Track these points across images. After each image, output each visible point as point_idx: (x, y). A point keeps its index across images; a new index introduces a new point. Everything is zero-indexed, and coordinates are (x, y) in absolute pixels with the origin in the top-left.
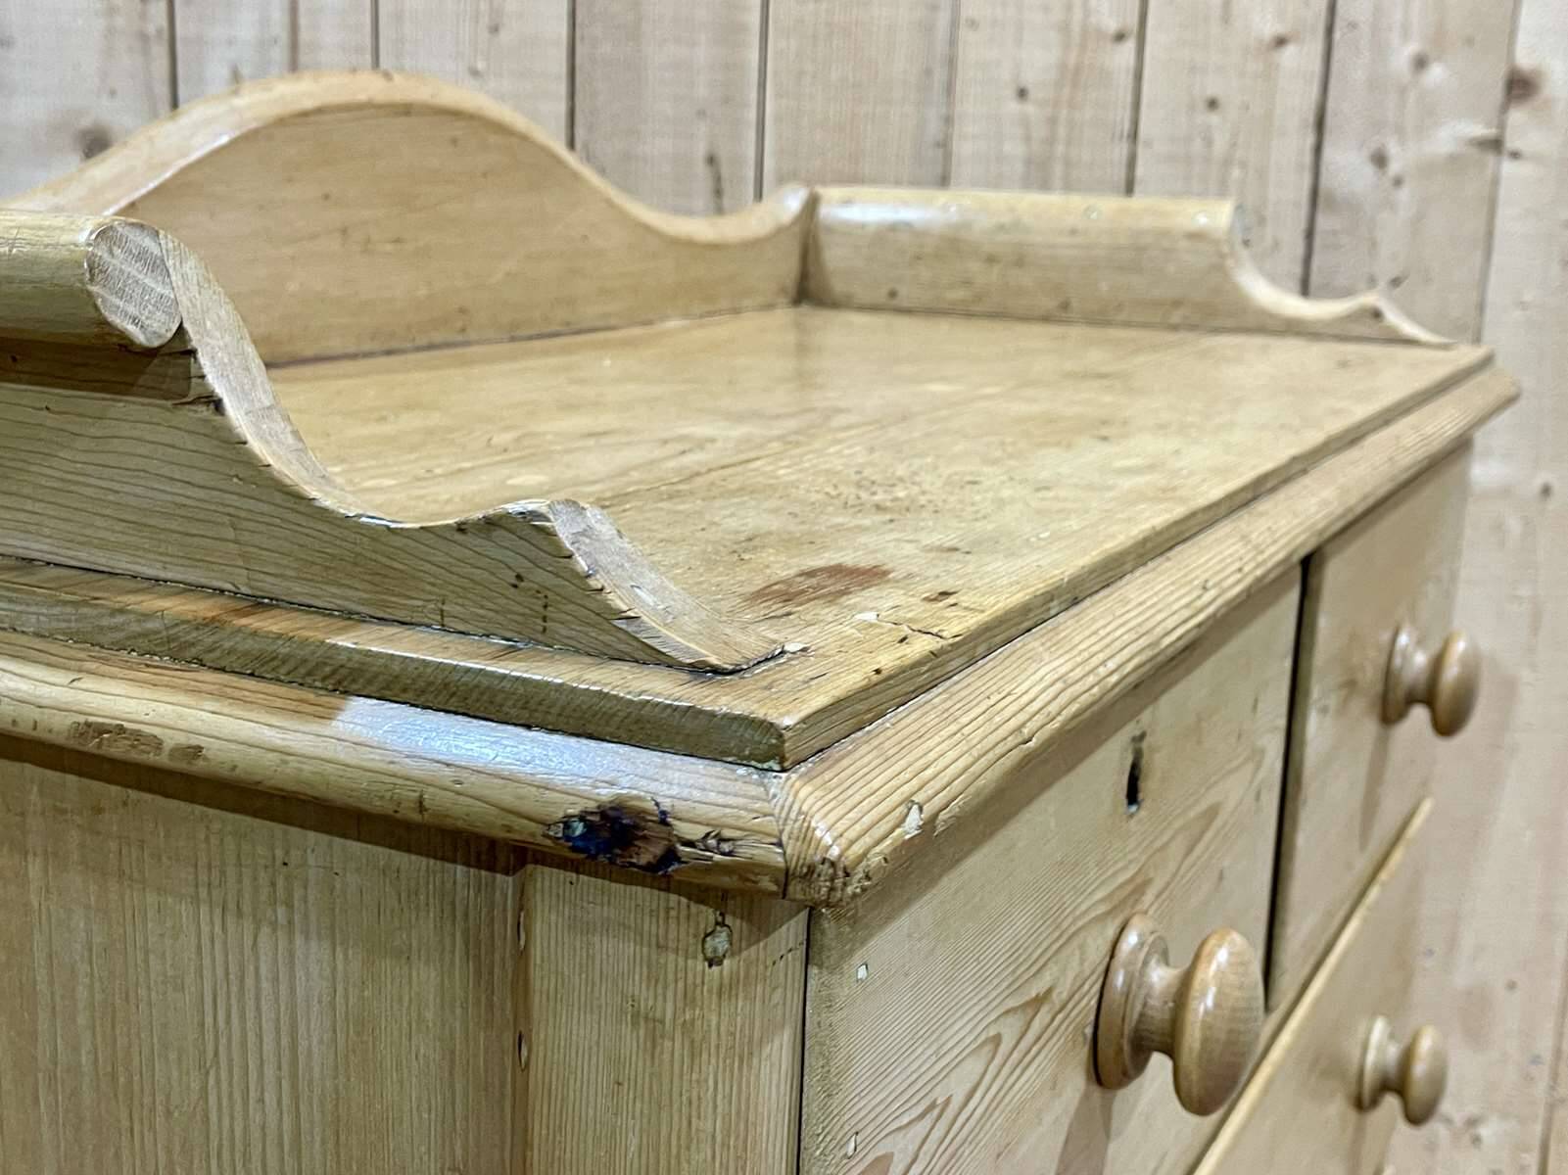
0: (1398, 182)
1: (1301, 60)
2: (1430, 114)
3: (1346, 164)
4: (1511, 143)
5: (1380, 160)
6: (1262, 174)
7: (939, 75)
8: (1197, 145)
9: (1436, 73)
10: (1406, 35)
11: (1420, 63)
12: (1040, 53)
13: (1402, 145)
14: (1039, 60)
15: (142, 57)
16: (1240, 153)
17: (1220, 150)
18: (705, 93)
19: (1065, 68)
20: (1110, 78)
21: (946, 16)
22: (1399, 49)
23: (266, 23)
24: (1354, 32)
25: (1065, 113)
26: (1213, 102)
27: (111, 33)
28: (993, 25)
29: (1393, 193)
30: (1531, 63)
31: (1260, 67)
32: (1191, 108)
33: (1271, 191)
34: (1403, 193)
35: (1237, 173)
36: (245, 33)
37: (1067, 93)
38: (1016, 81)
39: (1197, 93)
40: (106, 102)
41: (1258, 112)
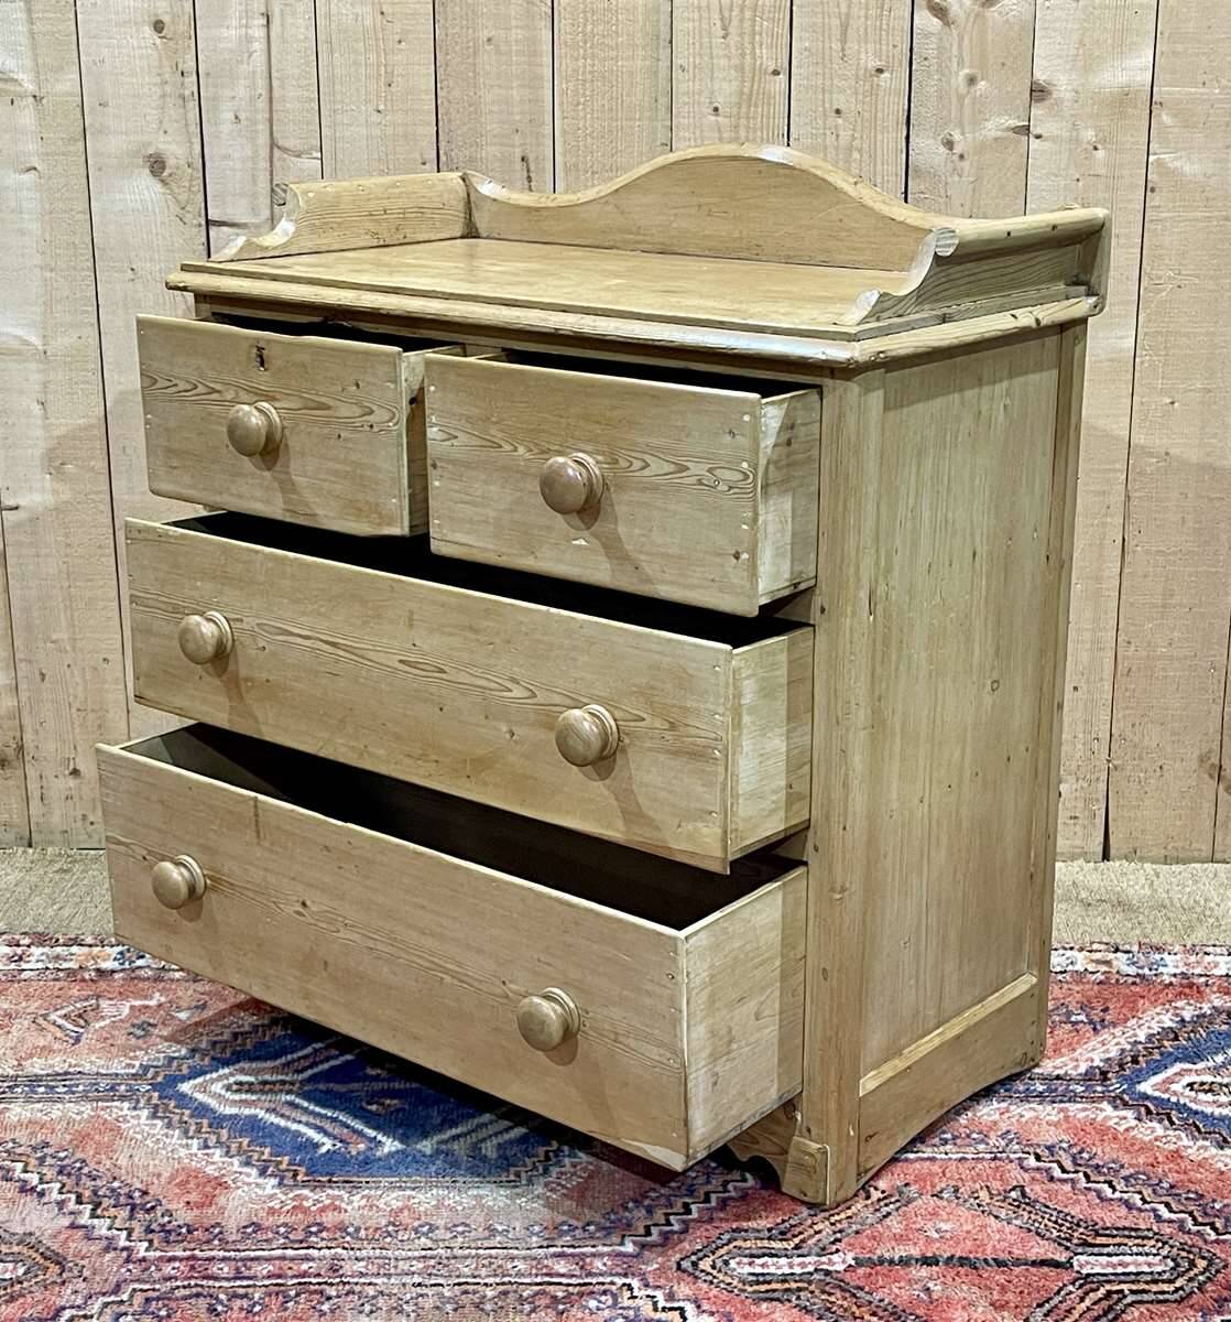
0: (962, 157)
1: (893, 81)
2: (980, 115)
3: (927, 147)
4: (1035, 130)
5: (949, 144)
6: (873, 157)
7: (664, 101)
8: (830, 140)
9: (982, 85)
10: (961, 63)
11: (972, 80)
12: (725, 85)
13: (963, 134)
14: (725, 90)
15: (182, 111)
16: (857, 143)
17: (843, 142)
18: (518, 118)
19: (742, 93)
20: (769, 98)
21: (664, 64)
22: (957, 73)
23: (253, 86)
24: (926, 63)
25: (743, 121)
26: (838, 111)
27: (163, 96)
28: (695, 67)
29: (959, 164)
30: (1044, 78)
31: (867, 87)
32: (825, 115)
33: (879, 167)
34: (966, 164)
35: (856, 155)
36: (242, 92)
37: (744, 110)
38: (711, 103)
39: (827, 105)
40: (162, 138)
41: (867, 115)
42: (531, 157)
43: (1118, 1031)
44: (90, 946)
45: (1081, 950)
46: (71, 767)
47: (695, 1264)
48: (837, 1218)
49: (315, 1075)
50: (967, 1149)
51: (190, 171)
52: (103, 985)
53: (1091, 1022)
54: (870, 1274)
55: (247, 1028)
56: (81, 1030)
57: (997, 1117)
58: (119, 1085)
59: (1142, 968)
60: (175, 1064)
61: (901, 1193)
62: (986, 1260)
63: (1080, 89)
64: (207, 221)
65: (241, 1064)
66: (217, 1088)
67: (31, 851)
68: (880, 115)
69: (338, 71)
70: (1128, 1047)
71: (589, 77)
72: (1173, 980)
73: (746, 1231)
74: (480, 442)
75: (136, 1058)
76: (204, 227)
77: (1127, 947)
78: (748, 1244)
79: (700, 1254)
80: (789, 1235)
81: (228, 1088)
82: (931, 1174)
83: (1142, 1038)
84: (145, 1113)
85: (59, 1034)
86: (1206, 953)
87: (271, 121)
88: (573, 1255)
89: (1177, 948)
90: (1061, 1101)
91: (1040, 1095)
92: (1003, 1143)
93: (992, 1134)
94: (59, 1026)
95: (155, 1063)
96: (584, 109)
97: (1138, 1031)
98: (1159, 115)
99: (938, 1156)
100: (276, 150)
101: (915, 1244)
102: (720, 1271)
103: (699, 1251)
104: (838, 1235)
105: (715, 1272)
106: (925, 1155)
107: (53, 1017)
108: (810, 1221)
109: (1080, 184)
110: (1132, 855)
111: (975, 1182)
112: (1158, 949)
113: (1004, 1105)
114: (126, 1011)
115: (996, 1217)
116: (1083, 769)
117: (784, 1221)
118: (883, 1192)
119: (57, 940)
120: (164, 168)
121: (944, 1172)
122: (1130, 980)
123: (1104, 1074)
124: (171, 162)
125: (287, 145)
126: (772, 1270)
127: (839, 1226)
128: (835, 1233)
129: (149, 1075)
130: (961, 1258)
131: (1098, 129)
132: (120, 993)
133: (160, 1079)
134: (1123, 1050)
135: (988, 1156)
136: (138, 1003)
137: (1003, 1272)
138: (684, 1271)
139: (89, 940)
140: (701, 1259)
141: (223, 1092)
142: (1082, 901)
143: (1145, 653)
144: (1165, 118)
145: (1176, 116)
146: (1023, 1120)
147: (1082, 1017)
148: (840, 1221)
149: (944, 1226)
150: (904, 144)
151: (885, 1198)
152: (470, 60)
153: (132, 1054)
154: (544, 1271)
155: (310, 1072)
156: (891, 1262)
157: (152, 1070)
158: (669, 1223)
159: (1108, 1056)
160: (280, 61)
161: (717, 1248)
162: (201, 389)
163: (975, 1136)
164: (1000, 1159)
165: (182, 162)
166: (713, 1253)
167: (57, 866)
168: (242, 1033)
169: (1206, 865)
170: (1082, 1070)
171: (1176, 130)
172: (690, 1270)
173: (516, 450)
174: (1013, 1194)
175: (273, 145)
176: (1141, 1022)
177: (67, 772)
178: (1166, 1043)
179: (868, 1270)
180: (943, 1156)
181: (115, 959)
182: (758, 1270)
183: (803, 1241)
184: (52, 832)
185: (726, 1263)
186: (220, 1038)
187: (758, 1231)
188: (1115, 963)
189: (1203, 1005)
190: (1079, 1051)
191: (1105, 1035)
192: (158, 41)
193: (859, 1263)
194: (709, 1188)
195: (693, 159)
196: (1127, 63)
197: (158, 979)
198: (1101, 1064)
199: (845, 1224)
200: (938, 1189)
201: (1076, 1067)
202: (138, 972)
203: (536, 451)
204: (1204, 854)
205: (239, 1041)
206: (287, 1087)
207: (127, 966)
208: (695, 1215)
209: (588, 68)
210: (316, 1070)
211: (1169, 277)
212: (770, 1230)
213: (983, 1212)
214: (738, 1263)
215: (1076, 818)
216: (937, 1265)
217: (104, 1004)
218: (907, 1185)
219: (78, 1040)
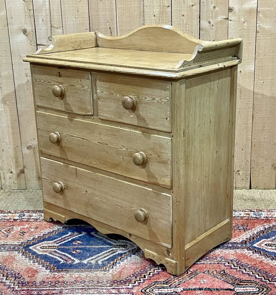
0: (213, 25)
1: (196, 8)
2: (216, 15)
3: (204, 24)
4: (230, 19)
5: (210, 23)
6: (192, 26)
7: (142, 14)
8: (181, 22)
9: (217, 8)
10: (212, 3)
11: (214, 7)
12: (156, 10)
13: (213, 20)
14: (156, 11)
15: (30, 19)
16: (188, 23)
17: (184, 23)
18: (108, 19)
19: (160, 11)
20: (167, 13)
21: (142, 5)
22: (211, 6)
23: (46, 13)
24: (204, 3)
25: (161, 18)
26: (183, 15)
27: (26, 15)
28: (149, 6)
29: (212, 27)
30: (232, 6)
31: (190, 9)
32: (180, 16)
33: (193, 28)
34: (214, 27)
35: (188, 26)
36: (44, 14)
37: (161, 15)
38: (153, 14)
39: (181, 14)
40: (25, 25)
41: (190, 16)
42: (111, 28)
43: (250, 231)
44: (13, 213)
45: (243, 211)
46: (10, 171)
47: (145, 291)
48: (180, 278)
49: (61, 244)
50: (212, 261)
51: (32, 33)
52: (15, 223)
53: (244, 229)
54: (186, 293)
55: (47, 233)
56: (8, 234)
57: (219, 253)
58: (16, 247)
59: (257, 215)
60: (29, 242)
61: (195, 272)
62: (214, 289)
63: (240, 9)
64: (37, 44)
65: (45, 242)
66: (38, 248)
67: (2, 190)
68: (193, 16)
69: (66, 8)
70: (252, 235)
71: (124, 9)
72: (264, 218)
73: (158, 282)
74: (109, 93)
75: (20, 240)
76: (36, 46)
77: (254, 210)
78: (158, 285)
79: (147, 288)
80: (168, 283)
81: (41, 248)
82: (203, 267)
83: (255, 233)
84: (21, 254)
85: (3, 235)
86: (272, 212)
87: (51, 21)
88: (117, 289)
89: (265, 210)
90: (235, 249)
91: (230, 247)
92: (221, 259)
93: (218, 257)
94: (4, 233)
95: (25, 242)
96: (123, 16)
97: (255, 231)
98: (259, 14)
99: (205, 263)
100: (52, 28)
101: (198, 285)
102: (151, 292)
103: (147, 287)
104: (180, 283)
105: (150, 292)
106: (202, 263)
107: (2, 231)
108: (173, 280)
109: (241, 31)
110: (256, 188)
111: (213, 269)
112: (261, 211)
113: (221, 250)
114: (19, 229)
115: (217, 278)
116: (245, 168)
117: (167, 279)
118: (191, 272)
119: (5, 212)
120: (26, 32)
121: (206, 267)
122: (254, 218)
123: (246, 242)
124: (28, 31)
125: (54, 26)
126: (163, 292)
127: (180, 281)
128: (179, 282)
129: (23, 245)
130: (208, 288)
131: (245, 18)
132: (18, 225)
133: (25, 246)
134: (251, 236)
135: (217, 263)
136: (22, 227)
137: (218, 292)
138: (143, 292)
139: (13, 212)
140: (147, 289)
141: (39, 249)
142: (244, 199)
143: (258, 141)
144: (260, 15)
145: (263, 14)
146: (226, 253)
147: (242, 228)
148: (180, 279)
149: (205, 280)
150: (199, 23)
151: (192, 273)
152: (97, 5)
153: (19, 240)
154: (110, 292)
155: (60, 244)
156: (192, 289)
157: (24, 243)
158: (140, 280)
159: (247, 237)
160: (52, 7)
161: (151, 286)
162: (47, 82)
163: (214, 258)
164: (220, 263)
165: (30, 31)
166: (150, 288)
167: (7, 194)
168: (45, 234)
169: (274, 190)
170: (241, 241)
171: (263, 18)
172: (144, 292)
173: (117, 95)
174: (222, 272)
175: (51, 26)
176: (255, 229)
177: (9, 172)
178: (261, 234)
179: (186, 292)
180: (206, 263)
181: (18, 216)
182: (160, 292)
183: (171, 284)
184: (6, 186)
185: (153, 290)
186: (40, 235)
187: (161, 282)
188: (250, 214)
189: (271, 224)
190: (240, 236)
191: (247, 232)
192: (24, 3)
193: (184, 290)
194: (151, 271)
195: (146, 28)
196: (251, 2)
197: (27, 221)
198: (245, 239)
199: (181, 280)
200: (204, 271)
201: (239, 240)
202: (23, 220)
203: (121, 95)
204: (273, 187)
205: (45, 236)
206: (54, 247)
207: (21, 218)
208: (146, 278)
209: (124, 7)
210: (61, 243)
211: (262, 53)
212: (164, 282)
213: (214, 277)
214: (155, 290)
215: (243, 179)
216: (202, 290)
217: (14, 227)
218: (197, 270)
219: (7, 236)
